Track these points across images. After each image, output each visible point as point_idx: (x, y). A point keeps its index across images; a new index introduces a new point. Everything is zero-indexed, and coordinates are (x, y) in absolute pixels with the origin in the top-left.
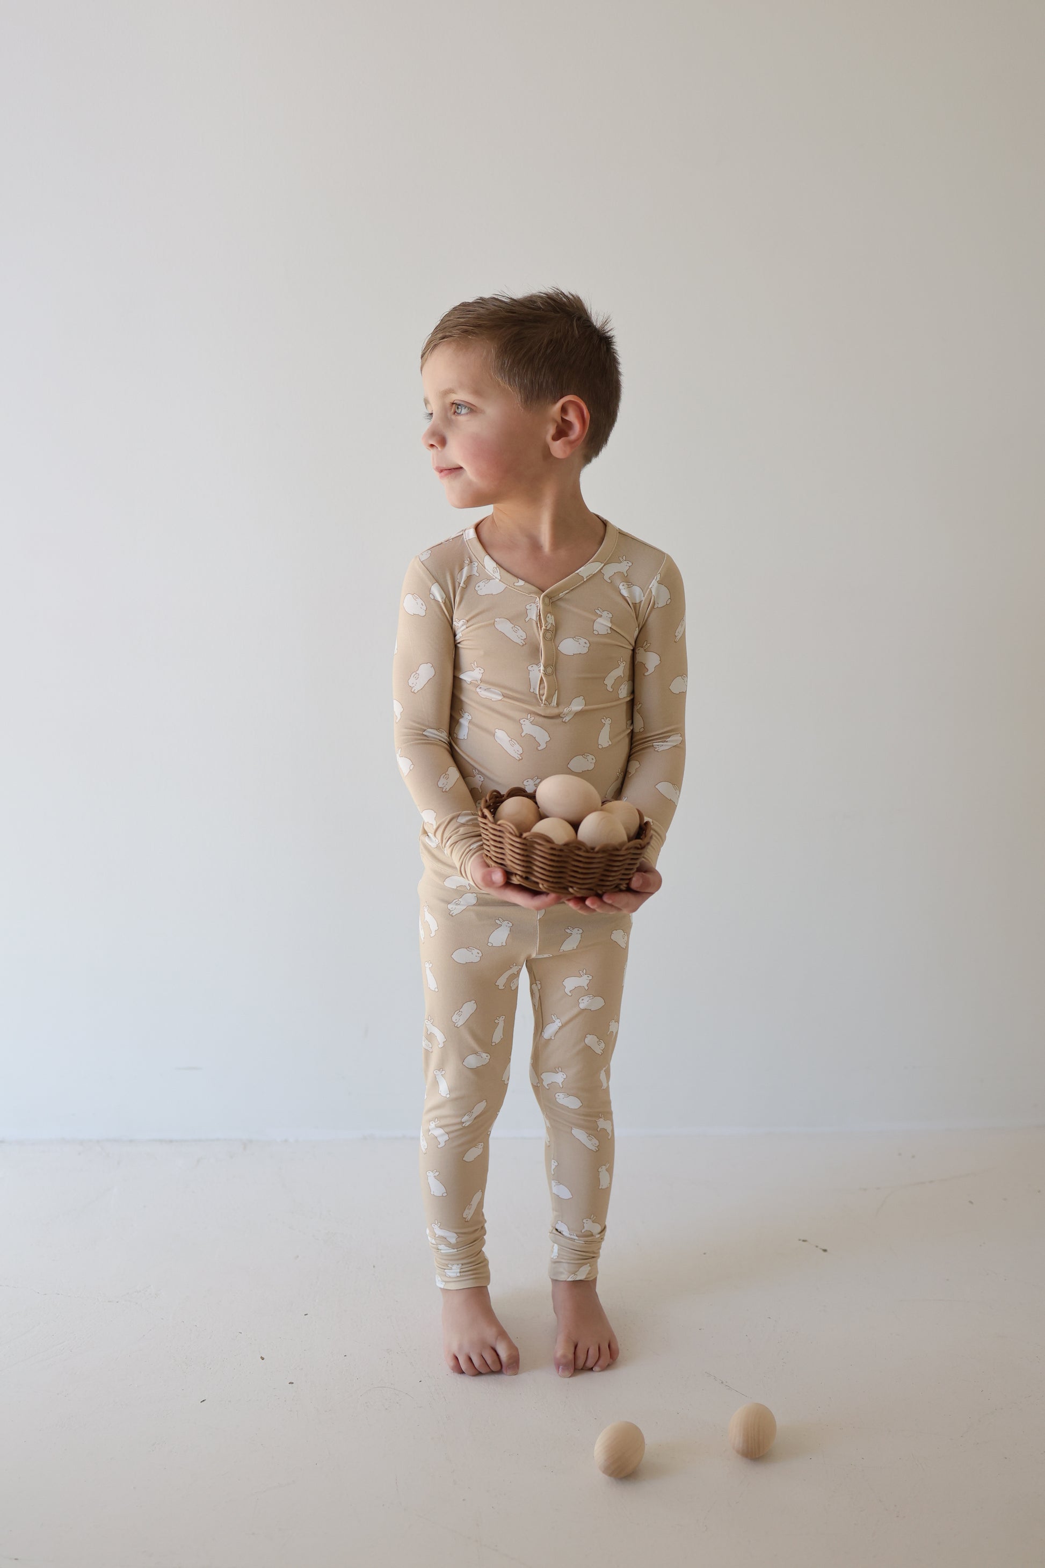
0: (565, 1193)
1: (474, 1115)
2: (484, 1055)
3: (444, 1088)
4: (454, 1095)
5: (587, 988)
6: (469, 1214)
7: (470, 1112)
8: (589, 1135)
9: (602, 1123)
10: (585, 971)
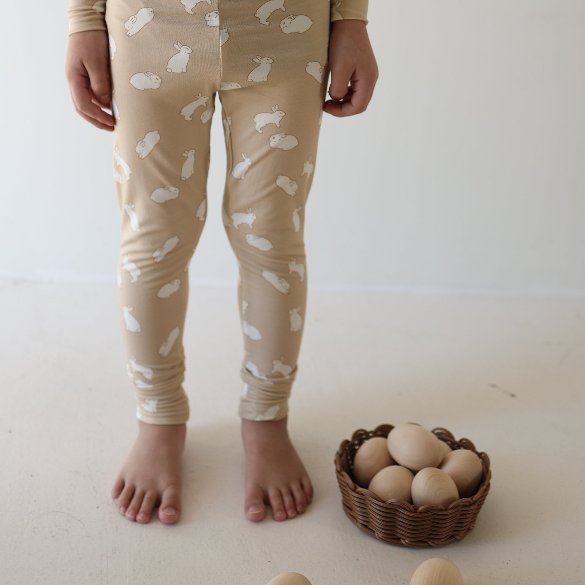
0: (256, 335)
1: (166, 251)
2: (173, 189)
3: (135, 220)
4: (145, 229)
5: (278, 126)
6: (165, 350)
7: (161, 248)
8: (280, 277)
9: (293, 267)
10: (277, 107)
